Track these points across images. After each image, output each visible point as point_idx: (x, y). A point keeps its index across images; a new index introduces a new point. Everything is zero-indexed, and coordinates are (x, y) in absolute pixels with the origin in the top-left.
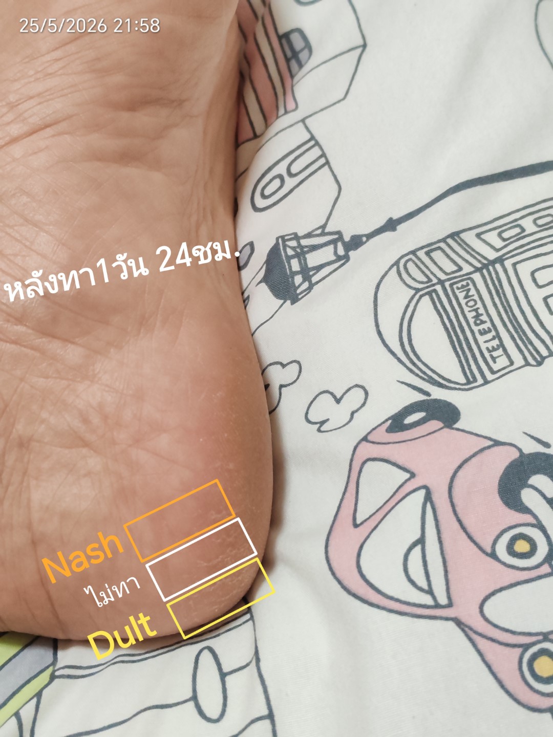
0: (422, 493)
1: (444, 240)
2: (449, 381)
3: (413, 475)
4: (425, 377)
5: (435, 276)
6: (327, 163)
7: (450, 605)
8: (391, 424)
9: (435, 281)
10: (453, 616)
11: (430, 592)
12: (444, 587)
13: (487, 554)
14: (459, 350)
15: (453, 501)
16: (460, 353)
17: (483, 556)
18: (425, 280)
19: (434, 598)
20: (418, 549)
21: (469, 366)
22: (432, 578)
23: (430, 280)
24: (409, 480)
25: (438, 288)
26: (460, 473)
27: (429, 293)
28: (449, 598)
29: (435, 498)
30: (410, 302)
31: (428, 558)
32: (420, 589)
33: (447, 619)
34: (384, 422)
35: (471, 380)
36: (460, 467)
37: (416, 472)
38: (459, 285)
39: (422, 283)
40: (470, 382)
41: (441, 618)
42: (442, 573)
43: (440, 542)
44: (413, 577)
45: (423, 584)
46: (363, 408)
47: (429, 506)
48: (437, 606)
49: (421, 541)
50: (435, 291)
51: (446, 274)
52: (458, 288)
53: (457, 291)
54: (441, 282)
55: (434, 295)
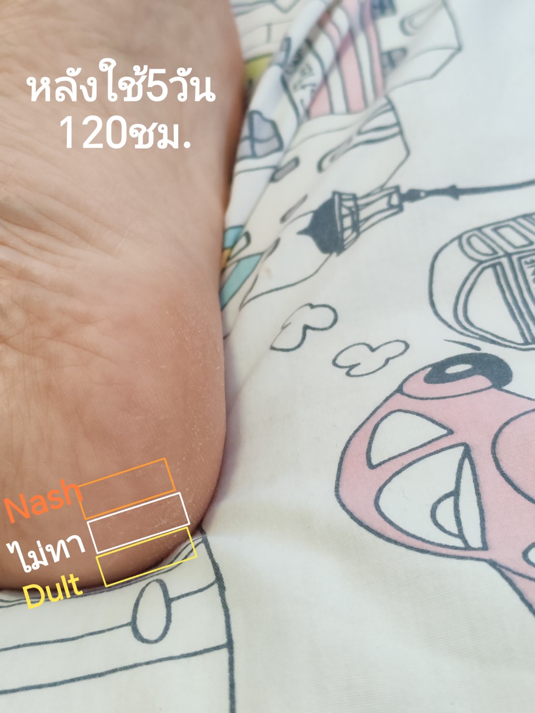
0: (460, 450)
1: (514, 219)
3: (451, 432)
5: (501, 248)
8: (430, 371)
9: (501, 253)
18: (489, 251)
23: (495, 252)
24: (446, 435)
25: (505, 261)
27: (494, 266)
34: (423, 369)
36: (507, 423)
37: (454, 429)
38: (528, 259)
39: (486, 255)
40: (528, 343)
46: (401, 357)
50: (500, 264)
51: (515, 247)
52: (527, 263)
53: (525, 267)
54: (508, 255)
55: (498, 268)
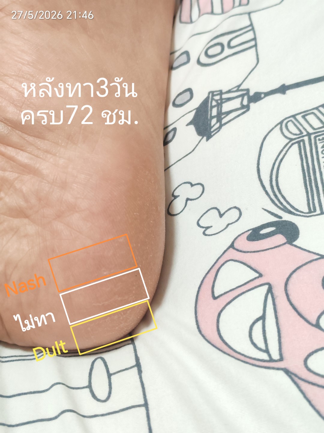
0: (266, 287)
2: (297, 210)
3: (261, 275)
4: (282, 207)
5: (305, 130)
6: (256, 45)
7: (281, 359)
8: (250, 233)
9: (305, 133)
10: (283, 367)
11: (267, 351)
12: (278, 348)
13: (312, 325)
14: (308, 187)
15: (288, 292)
16: (309, 189)
17: (310, 326)
18: (298, 132)
19: (270, 355)
20: (260, 323)
21: (313, 199)
22: (268, 342)
23: (301, 133)
24: (258, 277)
26: (294, 275)
27: (299, 143)
28: (281, 355)
29: (275, 291)
30: (284, 148)
31: (267, 329)
32: (260, 349)
33: (278, 369)
34: (246, 231)
35: (312, 210)
36: (294, 271)
37: (263, 273)
38: (321, 137)
39: (296, 135)
40: (311, 211)
41: (273, 368)
42: (277, 338)
43: (277, 318)
44: (255, 341)
45: (262, 346)
46: (236, 223)
47: (270, 296)
48: (271, 360)
49: (263, 318)
50: (303, 141)
51: (314, 129)
52: (319, 140)
53: (318, 142)
54: (309, 135)
55: (302, 143)
